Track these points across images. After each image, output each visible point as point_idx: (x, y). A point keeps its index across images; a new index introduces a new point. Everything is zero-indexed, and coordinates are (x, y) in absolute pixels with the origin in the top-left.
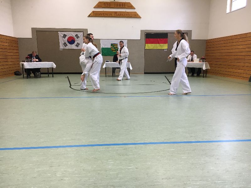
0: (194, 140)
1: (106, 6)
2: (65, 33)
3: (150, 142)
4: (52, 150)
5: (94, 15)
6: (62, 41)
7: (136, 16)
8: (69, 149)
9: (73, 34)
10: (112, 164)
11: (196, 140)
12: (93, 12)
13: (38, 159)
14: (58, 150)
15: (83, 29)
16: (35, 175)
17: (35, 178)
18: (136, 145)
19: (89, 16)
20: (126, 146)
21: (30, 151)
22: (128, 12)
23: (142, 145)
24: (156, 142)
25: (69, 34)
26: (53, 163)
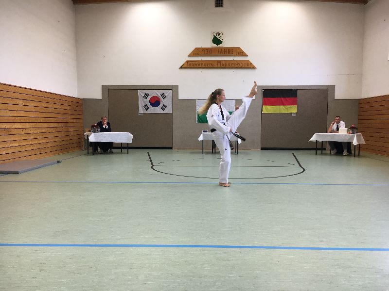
0: (324, 247)
2: (147, 92)
3: (262, 245)
6: (142, 102)
7: (248, 66)
8: (153, 249)
9: (158, 93)
10: (208, 269)
11: (327, 247)
12: (187, 62)
13: (115, 259)
14: (138, 249)
15: (172, 86)
16: (113, 277)
17: (112, 280)
19: (181, 68)
20: (228, 249)
21: (104, 249)
22: (237, 61)
23: (250, 249)
24: (269, 245)
26: (134, 265)
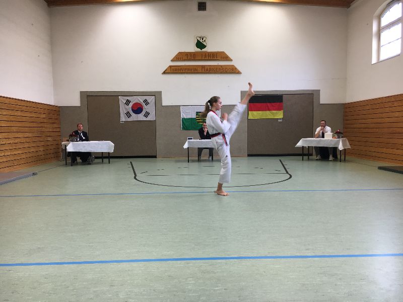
0: (310, 255)
1: (189, 57)
2: (129, 98)
3: (249, 256)
4: (112, 266)
5: (172, 70)
6: (123, 109)
7: (233, 71)
8: (135, 264)
9: (140, 100)
11: (313, 254)
12: (170, 67)
13: (94, 277)
14: (120, 265)
15: (155, 92)
18: (227, 260)
19: (164, 73)
20: (214, 261)
21: (83, 266)
22: (221, 66)
23: (236, 260)
24: (255, 255)
25: (134, 100)
26: (114, 282)
